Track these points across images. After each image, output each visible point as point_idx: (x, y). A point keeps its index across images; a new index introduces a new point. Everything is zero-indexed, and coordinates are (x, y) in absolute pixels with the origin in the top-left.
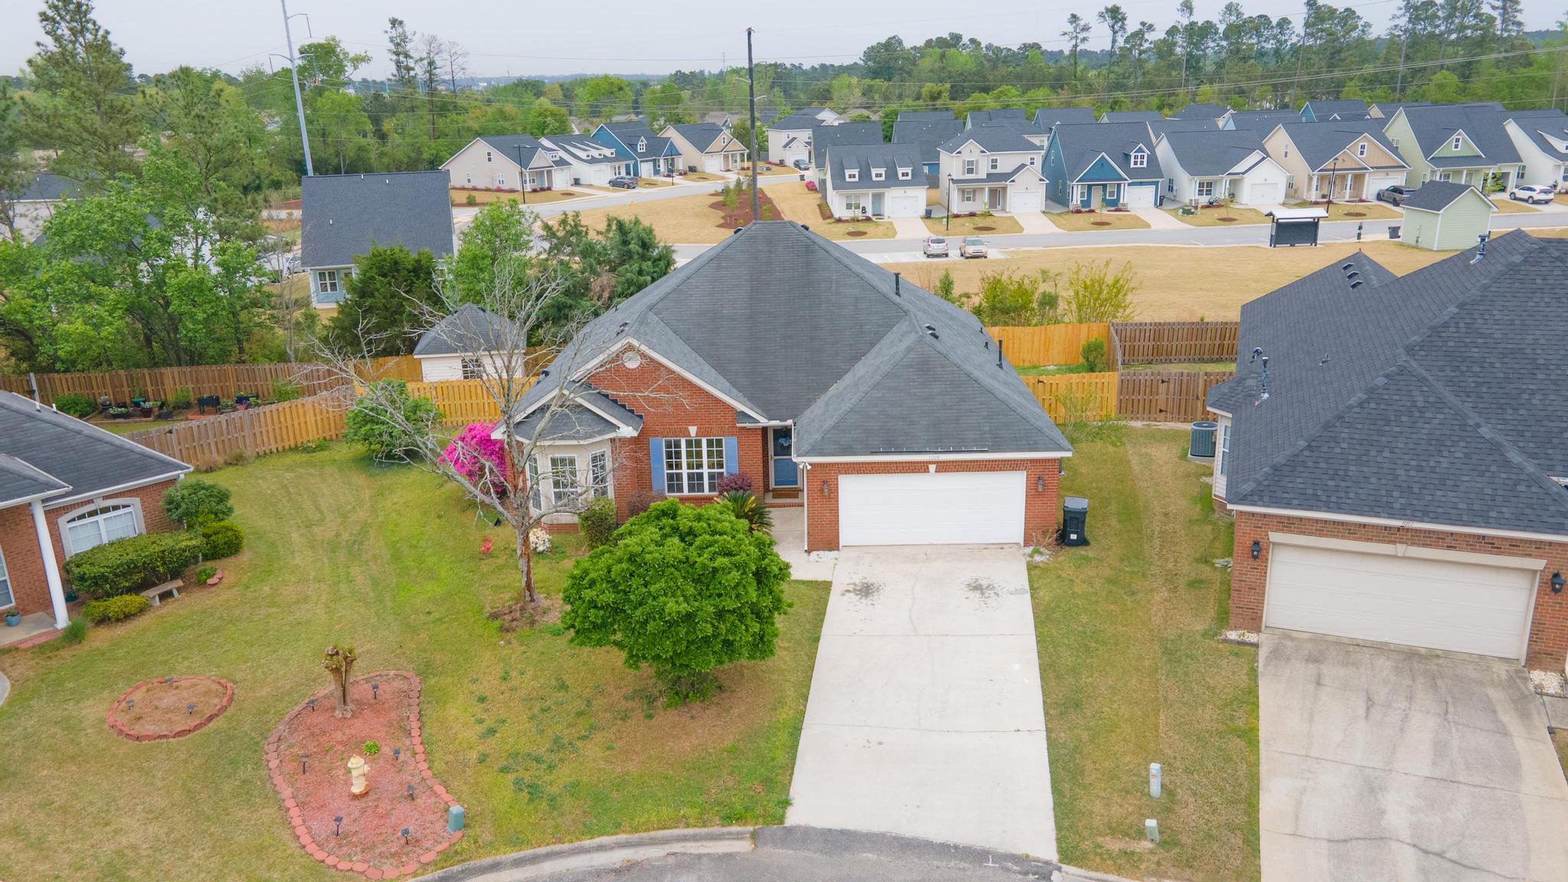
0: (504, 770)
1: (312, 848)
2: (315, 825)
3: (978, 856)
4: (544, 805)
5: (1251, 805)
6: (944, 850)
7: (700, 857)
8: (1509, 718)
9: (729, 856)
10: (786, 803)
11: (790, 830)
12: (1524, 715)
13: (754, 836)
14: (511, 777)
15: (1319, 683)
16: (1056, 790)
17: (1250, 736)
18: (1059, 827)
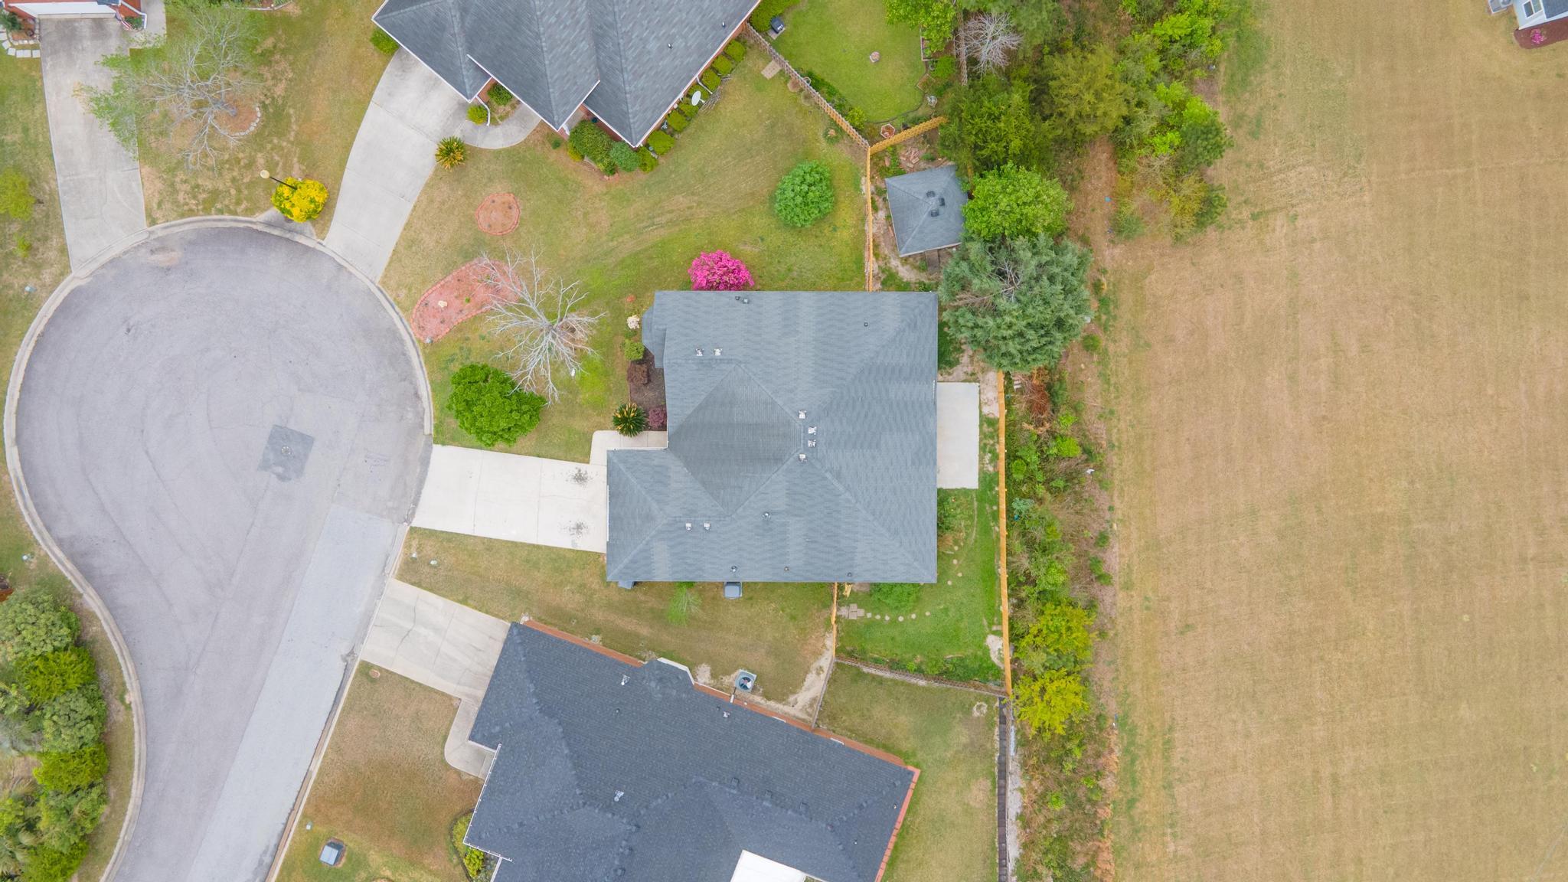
0: (461, 348)
1: (422, 298)
2: (434, 295)
3: (416, 503)
4: (443, 366)
5: (431, 590)
6: (419, 493)
7: (423, 419)
8: (466, 689)
9: (422, 427)
10: (443, 444)
11: (431, 446)
12: (467, 695)
13: (431, 434)
14: (458, 351)
15: (490, 637)
16: (442, 532)
17: (464, 601)
18: (425, 529)
